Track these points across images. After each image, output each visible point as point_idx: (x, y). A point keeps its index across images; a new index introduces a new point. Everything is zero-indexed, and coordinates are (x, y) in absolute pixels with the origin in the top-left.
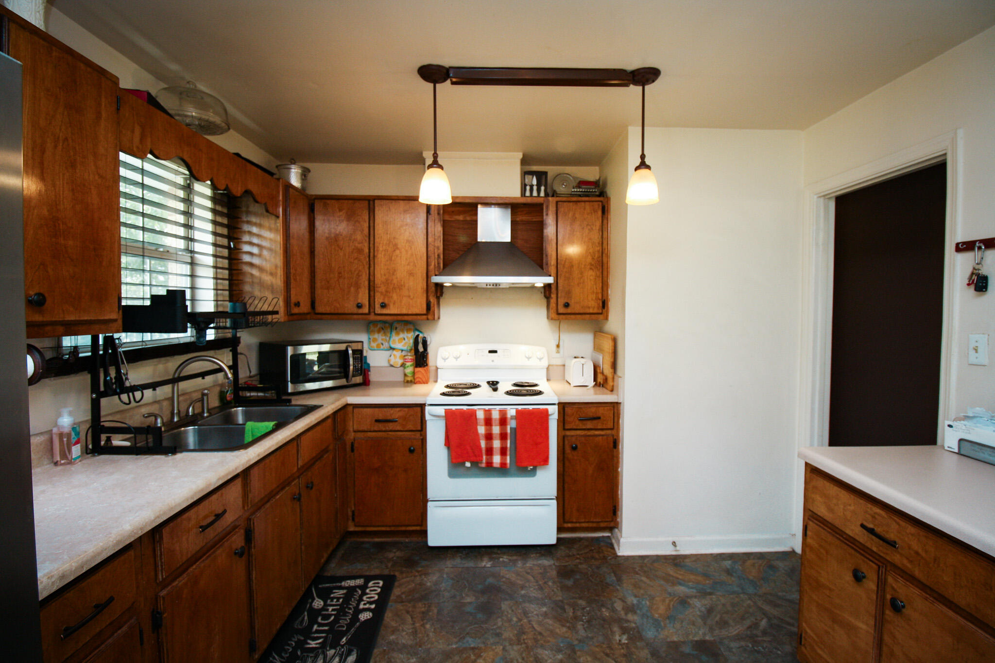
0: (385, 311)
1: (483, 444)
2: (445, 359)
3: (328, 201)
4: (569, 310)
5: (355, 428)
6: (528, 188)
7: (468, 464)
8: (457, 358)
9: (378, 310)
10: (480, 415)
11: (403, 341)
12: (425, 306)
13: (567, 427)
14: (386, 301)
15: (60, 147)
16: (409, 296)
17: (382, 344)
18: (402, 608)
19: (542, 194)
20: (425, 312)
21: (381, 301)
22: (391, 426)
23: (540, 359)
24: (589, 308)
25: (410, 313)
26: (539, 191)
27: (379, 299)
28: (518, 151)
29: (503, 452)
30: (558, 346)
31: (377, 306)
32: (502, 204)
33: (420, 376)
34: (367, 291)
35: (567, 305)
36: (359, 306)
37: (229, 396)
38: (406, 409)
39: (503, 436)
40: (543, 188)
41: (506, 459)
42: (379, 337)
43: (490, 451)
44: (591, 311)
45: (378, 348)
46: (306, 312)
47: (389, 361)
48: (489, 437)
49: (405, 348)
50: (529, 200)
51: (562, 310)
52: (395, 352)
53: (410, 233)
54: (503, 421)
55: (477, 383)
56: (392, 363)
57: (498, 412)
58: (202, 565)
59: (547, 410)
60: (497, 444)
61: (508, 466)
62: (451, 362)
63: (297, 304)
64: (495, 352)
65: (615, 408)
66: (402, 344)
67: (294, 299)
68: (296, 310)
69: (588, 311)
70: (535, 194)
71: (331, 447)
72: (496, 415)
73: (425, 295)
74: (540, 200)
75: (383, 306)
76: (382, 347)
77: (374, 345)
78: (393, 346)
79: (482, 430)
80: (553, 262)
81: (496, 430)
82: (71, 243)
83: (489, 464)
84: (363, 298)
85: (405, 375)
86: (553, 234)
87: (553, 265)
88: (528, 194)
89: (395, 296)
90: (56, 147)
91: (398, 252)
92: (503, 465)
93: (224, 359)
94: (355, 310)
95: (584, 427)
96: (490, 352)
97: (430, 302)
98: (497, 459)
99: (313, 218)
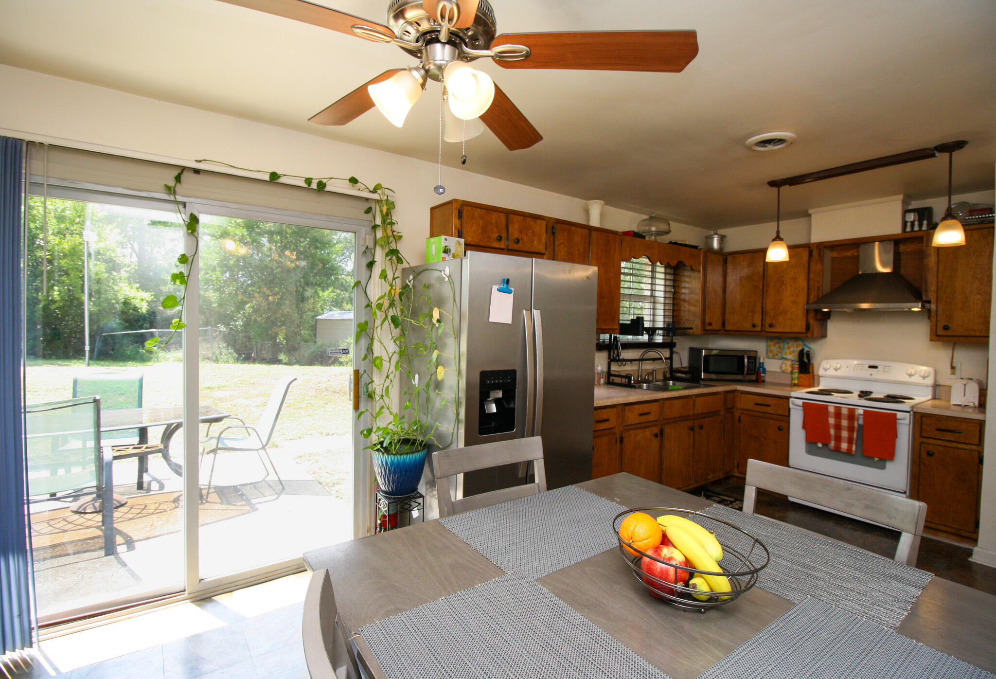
0: (772, 330)
1: (832, 432)
2: (826, 370)
3: (736, 255)
4: (949, 333)
5: (742, 406)
6: (909, 224)
7: (820, 445)
8: (836, 369)
9: (768, 329)
10: (831, 409)
11: (791, 351)
12: (804, 327)
13: (924, 434)
14: (774, 323)
15: (603, 267)
16: (792, 319)
17: (777, 355)
19: (924, 228)
20: (804, 331)
21: (770, 322)
22: (766, 409)
23: (924, 377)
24: (974, 331)
25: (792, 331)
26: (921, 225)
27: (768, 321)
28: (899, 194)
29: (850, 441)
30: (953, 368)
31: (767, 326)
32: (882, 239)
33: (803, 381)
34: (760, 316)
35: (946, 328)
36: (754, 326)
37: (668, 375)
38: (778, 399)
39: (851, 429)
40: (925, 222)
41: (852, 447)
42: (774, 348)
43: (838, 439)
44: (978, 334)
45: (774, 357)
46: (717, 329)
47: (781, 368)
48: (838, 427)
49: (793, 359)
50: (908, 235)
51: (941, 332)
52: (786, 362)
53: (794, 272)
54: (851, 416)
55: (852, 391)
56: (783, 369)
59: (896, 414)
60: (845, 434)
61: (853, 453)
62: (831, 372)
63: (710, 324)
64: (876, 367)
65: (981, 424)
66: (792, 355)
67: (707, 321)
68: (709, 328)
69: (973, 334)
70: (916, 228)
71: (722, 413)
72: (845, 411)
73: (805, 319)
74: (920, 234)
75: (771, 326)
76: (776, 357)
77: (770, 355)
78: (784, 356)
79: (832, 421)
80: (933, 288)
81: (844, 423)
82: (605, 300)
83: (837, 449)
84: (757, 320)
85: (792, 379)
86: (934, 263)
87: (934, 291)
88: (908, 229)
89: (780, 319)
91: (784, 287)
92: (849, 451)
93: (666, 353)
94: (751, 328)
95: (942, 438)
96: (870, 367)
97: (809, 323)
98: (844, 446)
99: (726, 268)
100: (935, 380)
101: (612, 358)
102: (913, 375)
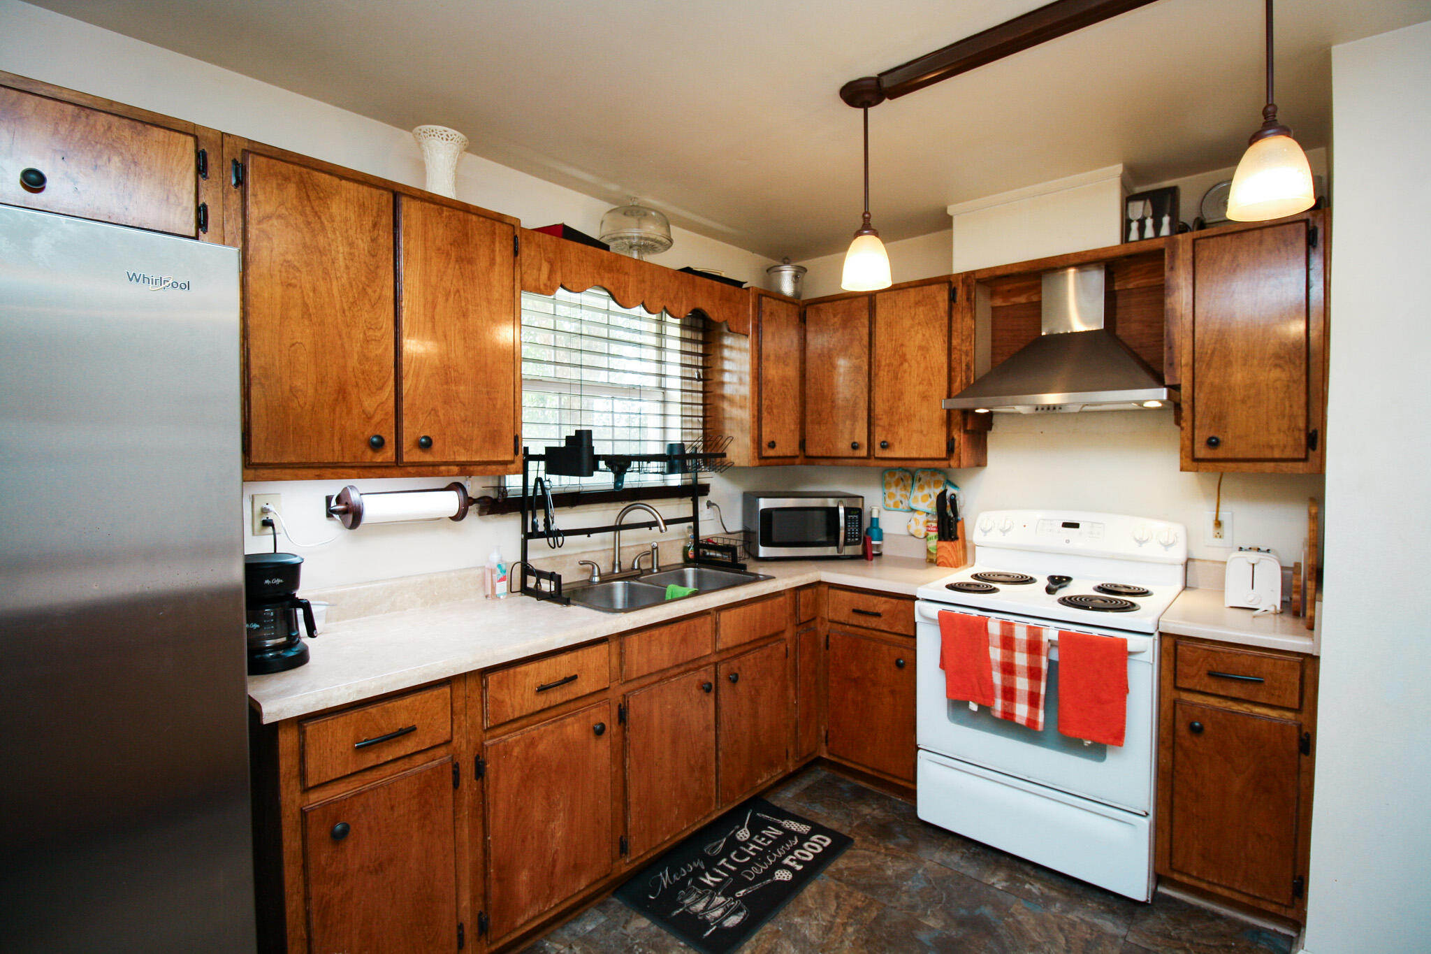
0: (887, 454)
1: (997, 678)
2: (985, 532)
3: (821, 306)
4: (1220, 453)
5: (831, 616)
6: (1134, 226)
7: (973, 707)
8: (1004, 531)
9: (879, 453)
10: (994, 629)
11: (924, 499)
12: (944, 446)
13: (1183, 683)
14: (889, 439)
15: (451, 299)
16: (922, 432)
17: (901, 502)
18: (834, 887)
19: (1165, 231)
20: (944, 455)
21: (883, 439)
22: (873, 622)
23: (1167, 546)
24: (1271, 447)
25: (922, 456)
26: (1157, 226)
27: (879, 437)
28: (1113, 162)
29: (1033, 700)
30: (1218, 524)
31: (877, 446)
32: (1083, 262)
33: (946, 555)
34: (866, 425)
35: (1213, 443)
36: (855, 446)
37: (691, 554)
38: (894, 601)
39: (1034, 673)
40: (1166, 220)
41: (1036, 714)
42: (898, 492)
43: (1009, 694)
44: (1277, 454)
45: (896, 508)
46: (792, 454)
47: (908, 527)
48: (1008, 669)
49: (929, 510)
50: (1133, 249)
51: (1201, 452)
52: (916, 515)
53: (924, 335)
54: (1034, 647)
55: (1029, 575)
56: (912, 531)
57: (1025, 629)
58: (543, 728)
59: (1124, 642)
60: (1022, 684)
61: (1040, 727)
62: (995, 537)
63: (772, 445)
64: (1076, 526)
66: (928, 503)
67: (766, 439)
68: (771, 453)
69: (1268, 454)
70: (1149, 233)
71: (788, 635)
72: (1021, 634)
73: (944, 429)
74: (1158, 243)
75: (885, 446)
76: (901, 506)
77: (890, 502)
78: (914, 506)
79: (996, 654)
80: (1185, 358)
81: (1021, 659)
82: (462, 388)
83: (1008, 716)
84: (861, 437)
85: (928, 551)
86: (1187, 304)
87: (1186, 365)
88: (1134, 236)
89: (901, 432)
90: (447, 300)
91: (906, 365)
92: (1032, 722)
93: (681, 508)
94: (849, 452)
95: (1222, 693)
96: (1066, 525)
97: (953, 439)
98: (1022, 711)
99: (805, 331)
100: (1188, 552)
101: (530, 530)
102: (1145, 542)
